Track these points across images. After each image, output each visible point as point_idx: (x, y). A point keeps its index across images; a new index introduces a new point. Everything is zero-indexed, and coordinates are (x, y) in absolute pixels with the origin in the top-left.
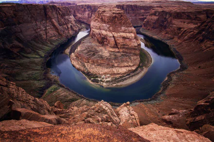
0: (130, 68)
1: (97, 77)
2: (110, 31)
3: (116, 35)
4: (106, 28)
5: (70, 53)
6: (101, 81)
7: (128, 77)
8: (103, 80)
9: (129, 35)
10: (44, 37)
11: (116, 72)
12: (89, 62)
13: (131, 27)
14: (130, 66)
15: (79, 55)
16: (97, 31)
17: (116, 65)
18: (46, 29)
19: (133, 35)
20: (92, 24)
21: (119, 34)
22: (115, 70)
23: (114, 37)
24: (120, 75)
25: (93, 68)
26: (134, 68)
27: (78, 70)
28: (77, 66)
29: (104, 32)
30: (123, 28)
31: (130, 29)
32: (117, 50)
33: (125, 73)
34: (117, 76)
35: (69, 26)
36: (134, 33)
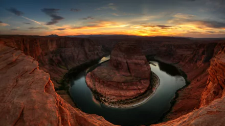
0: (139, 92)
1: (102, 96)
2: (125, 58)
3: (129, 62)
4: (122, 56)
5: (88, 72)
6: (105, 100)
7: (134, 100)
8: (107, 100)
9: (140, 62)
10: (76, 57)
11: (123, 95)
12: (99, 82)
13: (142, 55)
14: (139, 89)
15: (94, 74)
16: (114, 58)
17: (124, 87)
18: (79, 53)
19: (144, 62)
20: (113, 52)
21: (131, 61)
22: (122, 93)
23: (127, 63)
24: (126, 98)
25: (101, 88)
26: (142, 92)
27: (88, 86)
28: (89, 83)
29: (119, 59)
30: (136, 57)
31: (142, 57)
32: (129, 74)
33: (132, 96)
34: (123, 98)
35: (96, 53)
36: (145, 60)
